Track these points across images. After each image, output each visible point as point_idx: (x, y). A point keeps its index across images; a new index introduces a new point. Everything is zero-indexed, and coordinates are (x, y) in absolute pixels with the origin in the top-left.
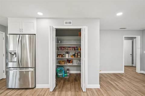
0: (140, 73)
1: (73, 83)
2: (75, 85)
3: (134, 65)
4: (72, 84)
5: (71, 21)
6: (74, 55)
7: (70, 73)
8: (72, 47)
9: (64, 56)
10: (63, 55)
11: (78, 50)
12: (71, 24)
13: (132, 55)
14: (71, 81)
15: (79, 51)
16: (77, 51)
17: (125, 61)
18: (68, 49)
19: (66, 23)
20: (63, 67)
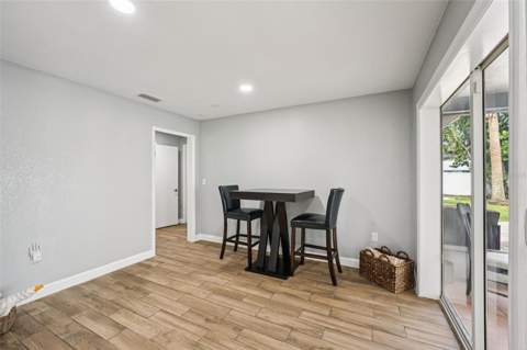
0: (197, 242)
3: (183, 221)
13: (179, 191)
17: (156, 212)
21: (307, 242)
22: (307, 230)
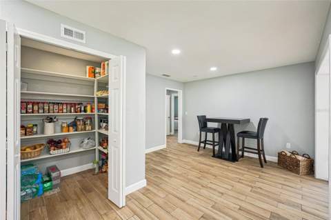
0: (183, 144)
1: (83, 200)
2: (90, 202)
4: (79, 204)
5: (84, 33)
6: (74, 125)
7: (62, 175)
8: (67, 104)
9: (35, 130)
10: (32, 128)
11: (85, 111)
12: (84, 41)
14: (74, 197)
15: (89, 112)
16: (83, 113)
18: (51, 107)
19: (68, 32)
20: (33, 165)
21: (246, 146)
22: (245, 139)
